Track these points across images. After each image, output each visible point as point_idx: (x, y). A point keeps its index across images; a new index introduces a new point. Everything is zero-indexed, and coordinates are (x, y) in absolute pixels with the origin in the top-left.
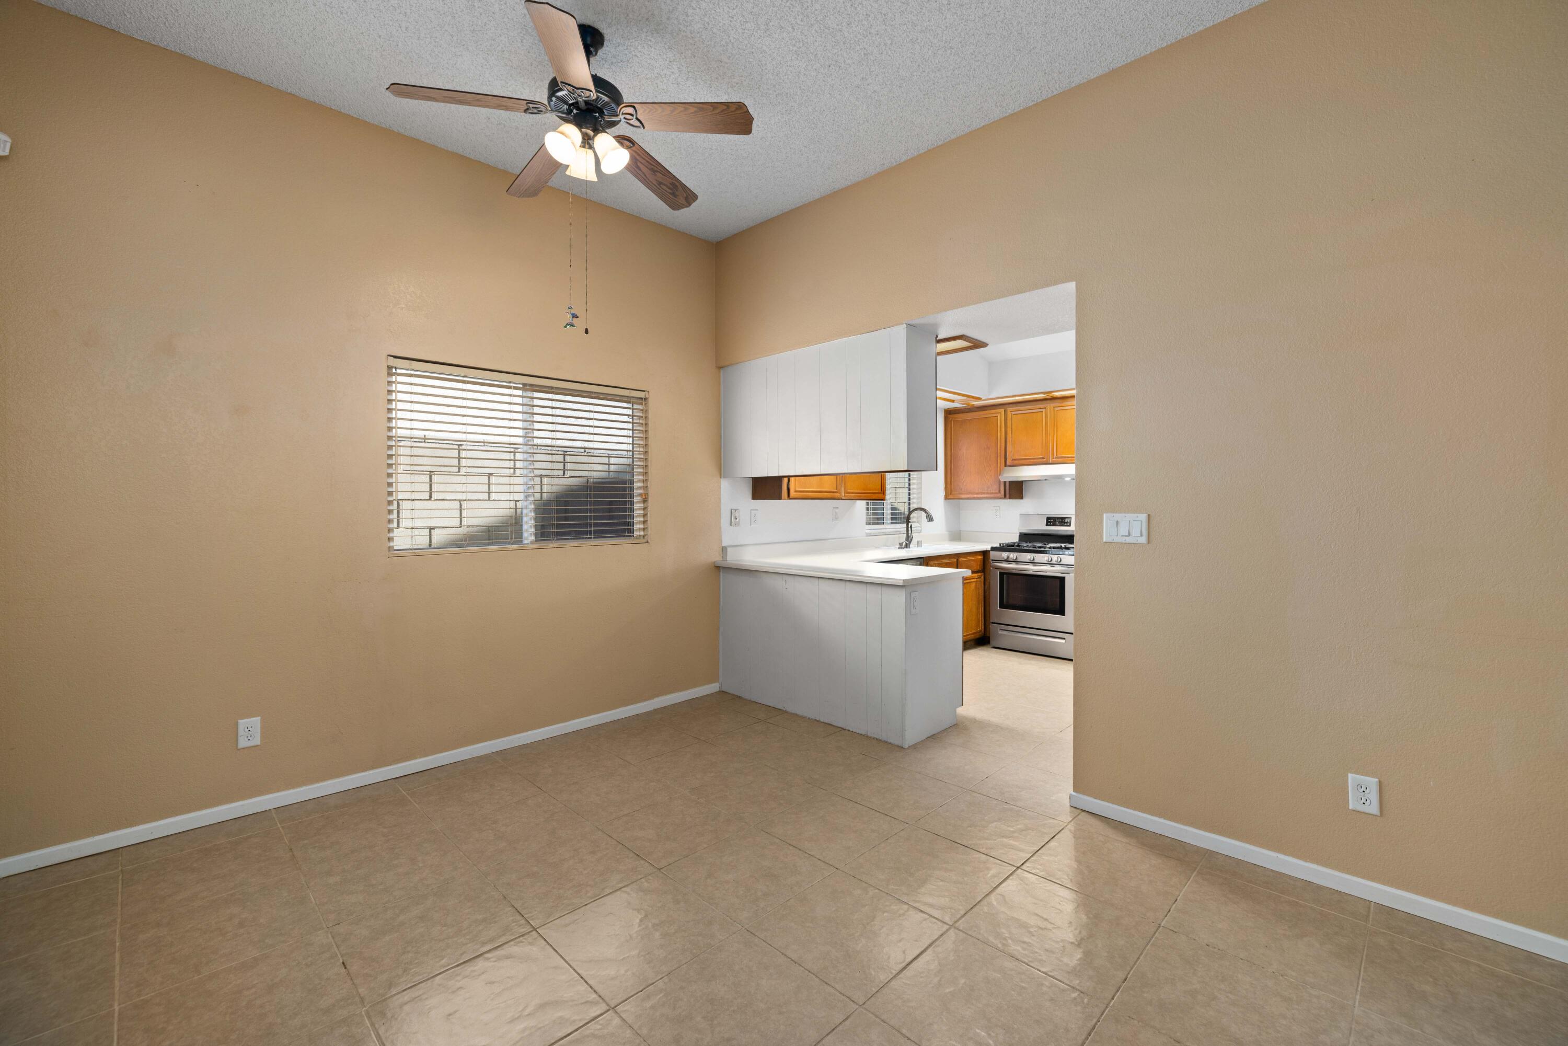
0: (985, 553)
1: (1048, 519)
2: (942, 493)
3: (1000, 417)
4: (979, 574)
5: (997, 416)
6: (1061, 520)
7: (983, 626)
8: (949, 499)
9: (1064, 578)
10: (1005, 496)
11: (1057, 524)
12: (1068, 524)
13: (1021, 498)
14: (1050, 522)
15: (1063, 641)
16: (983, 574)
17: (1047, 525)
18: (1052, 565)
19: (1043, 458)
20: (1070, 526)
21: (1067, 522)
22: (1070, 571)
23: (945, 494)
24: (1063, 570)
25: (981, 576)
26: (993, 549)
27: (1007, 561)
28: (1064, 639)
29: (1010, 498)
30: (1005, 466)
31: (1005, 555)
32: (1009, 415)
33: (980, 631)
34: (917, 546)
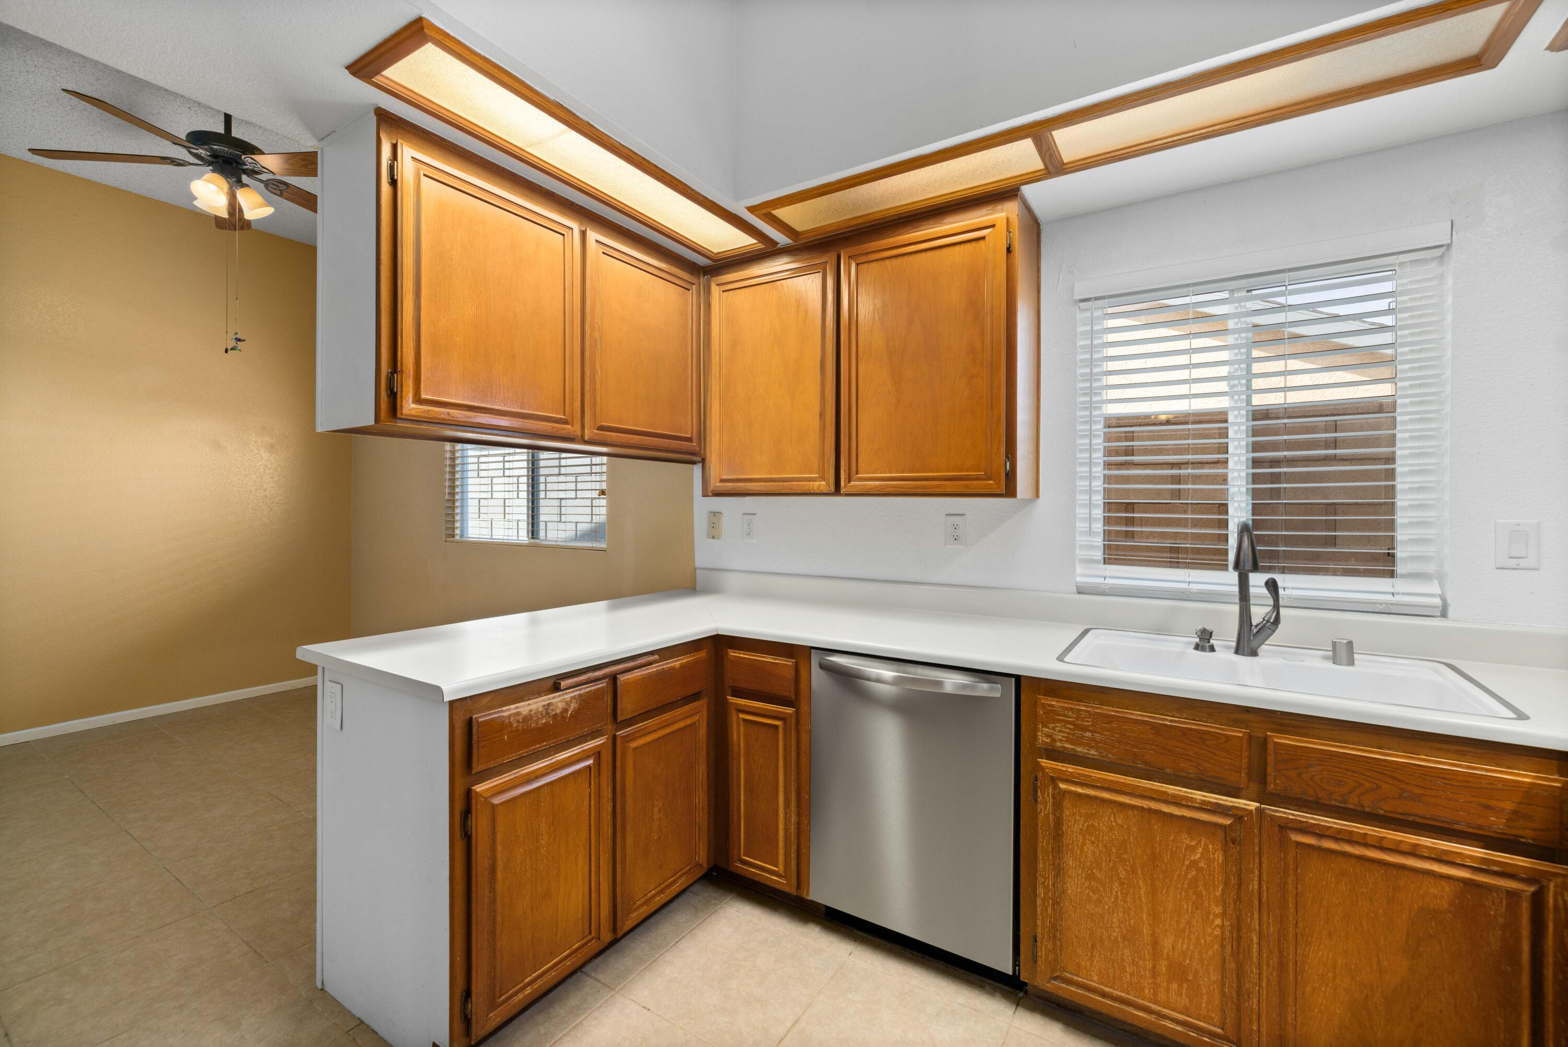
34: (1326, 658)
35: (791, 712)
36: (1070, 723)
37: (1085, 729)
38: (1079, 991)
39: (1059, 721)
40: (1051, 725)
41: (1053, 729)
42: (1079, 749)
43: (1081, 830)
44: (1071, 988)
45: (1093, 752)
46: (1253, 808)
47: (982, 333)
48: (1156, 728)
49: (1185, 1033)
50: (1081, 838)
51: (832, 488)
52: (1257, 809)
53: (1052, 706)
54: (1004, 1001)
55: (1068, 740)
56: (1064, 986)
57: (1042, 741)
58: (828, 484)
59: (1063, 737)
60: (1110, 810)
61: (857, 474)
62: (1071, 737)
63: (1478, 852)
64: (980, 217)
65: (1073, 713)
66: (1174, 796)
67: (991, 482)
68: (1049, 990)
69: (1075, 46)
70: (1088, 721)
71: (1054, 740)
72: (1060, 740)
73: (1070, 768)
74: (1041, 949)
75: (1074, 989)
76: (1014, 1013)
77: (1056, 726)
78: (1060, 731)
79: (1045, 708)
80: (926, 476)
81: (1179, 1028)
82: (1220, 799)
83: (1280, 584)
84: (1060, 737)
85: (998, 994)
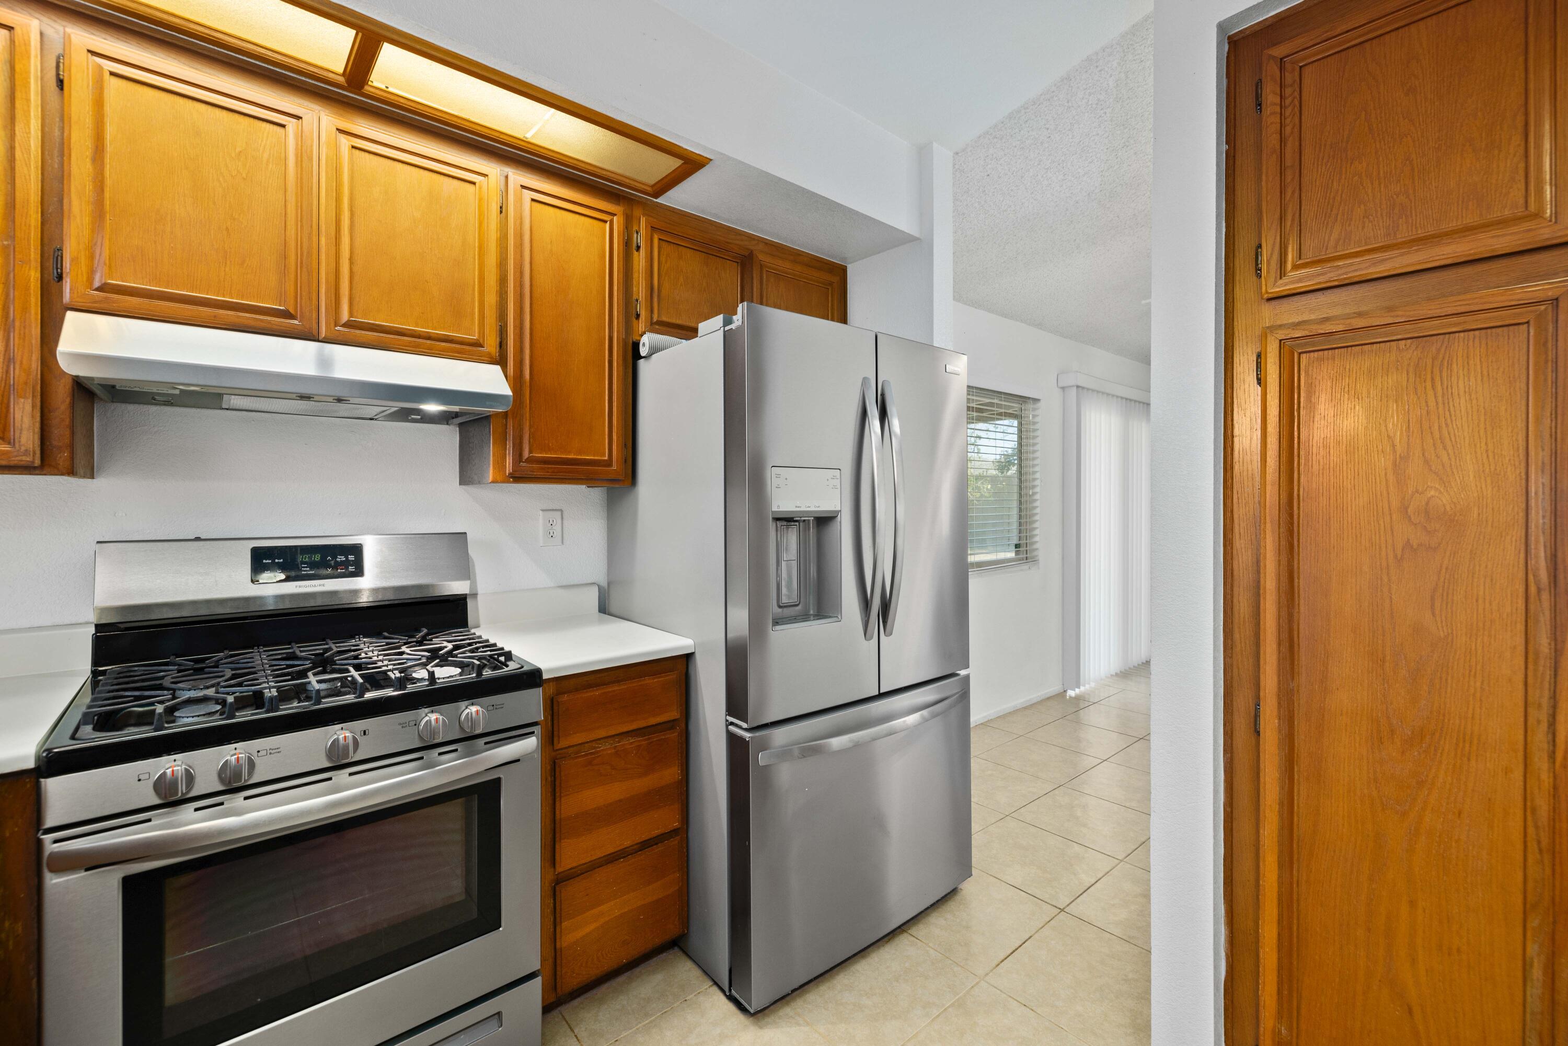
1: (259, 554)
12: (351, 569)
13: (88, 469)
19: (288, 315)
20: (358, 575)
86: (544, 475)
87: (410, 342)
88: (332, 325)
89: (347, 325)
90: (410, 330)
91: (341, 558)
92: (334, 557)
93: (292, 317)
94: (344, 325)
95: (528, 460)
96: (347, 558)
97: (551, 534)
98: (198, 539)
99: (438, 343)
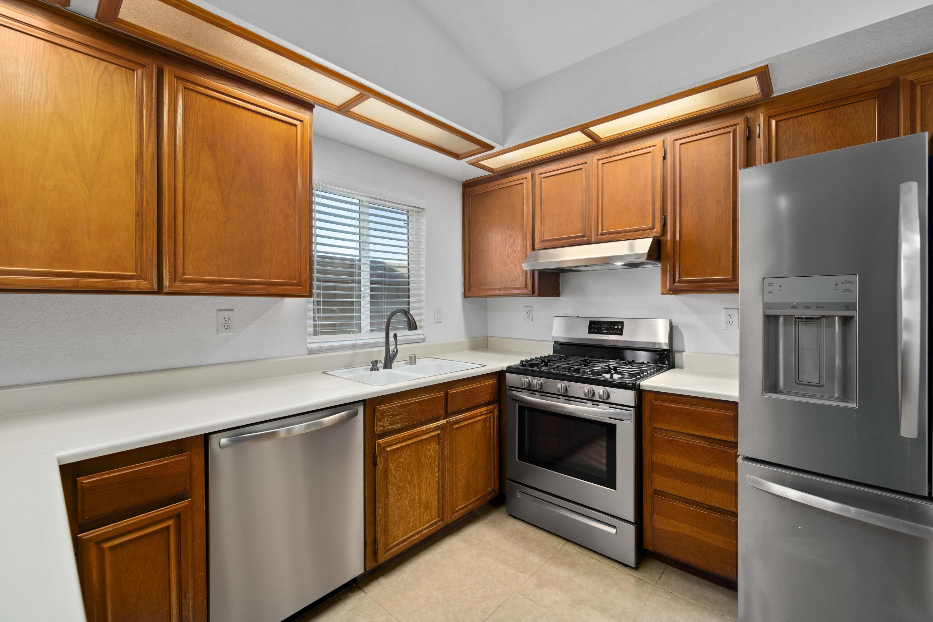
0: (500, 375)
1: (591, 323)
2: (459, 289)
3: (527, 184)
4: (491, 407)
5: (523, 183)
6: (608, 326)
7: (497, 482)
8: (468, 297)
9: (614, 426)
10: (533, 292)
11: (604, 331)
12: (619, 332)
13: (557, 295)
14: (595, 328)
15: (613, 531)
16: (496, 405)
17: (590, 332)
18: (595, 402)
19: (583, 236)
20: (621, 334)
21: (618, 329)
22: (625, 415)
23: (463, 291)
24: (614, 413)
25: (494, 408)
26: (511, 370)
27: (529, 389)
28: (614, 527)
29: (540, 295)
30: (533, 249)
31: (525, 379)
32: (537, 178)
33: (493, 490)
34: (406, 363)
35: (187, 504)
36: (390, 415)
37: (396, 415)
38: (395, 549)
39: (386, 416)
40: (383, 420)
41: (384, 421)
42: (394, 426)
43: (395, 467)
44: (392, 551)
45: (400, 425)
46: (445, 422)
47: (295, 188)
48: (420, 403)
49: (430, 530)
50: (394, 471)
51: (156, 287)
52: (447, 421)
53: (384, 409)
54: (355, 593)
55: (391, 424)
56: (389, 552)
57: (379, 430)
58: (151, 282)
59: (388, 423)
60: (405, 450)
61: (184, 276)
62: (391, 422)
63: (484, 409)
64: (290, 109)
65: (392, 409)
66: (426, 430)
67: (300, 287)
68: (385, 560)
69: (397, 67)
70: (397, 411)
71: (384, 427)
72: (387, 426)
73: (391, 438)
74: (380, 542)
75: (393, 550)
76: (365, 592)
77: (385, 420)
78: (387, 421)
79: (380, 411)
80: (253, 281)
81: (428, 530)
82: (438, 424)
83: (398, 335)
84: (386, 425)
85: (349, 594)
86: (688, 289)
87: (622, 235)
88: (596, 236)
89: (601, 234)
90: (622, 230)
91: (616, 327)
92: (614, 326)
93: (584, 237)
94: (600, 235)
95: (679, 282)
96: (618, 327)
97: (731, 323)
98: (578, 317)
99: (634, 233)
